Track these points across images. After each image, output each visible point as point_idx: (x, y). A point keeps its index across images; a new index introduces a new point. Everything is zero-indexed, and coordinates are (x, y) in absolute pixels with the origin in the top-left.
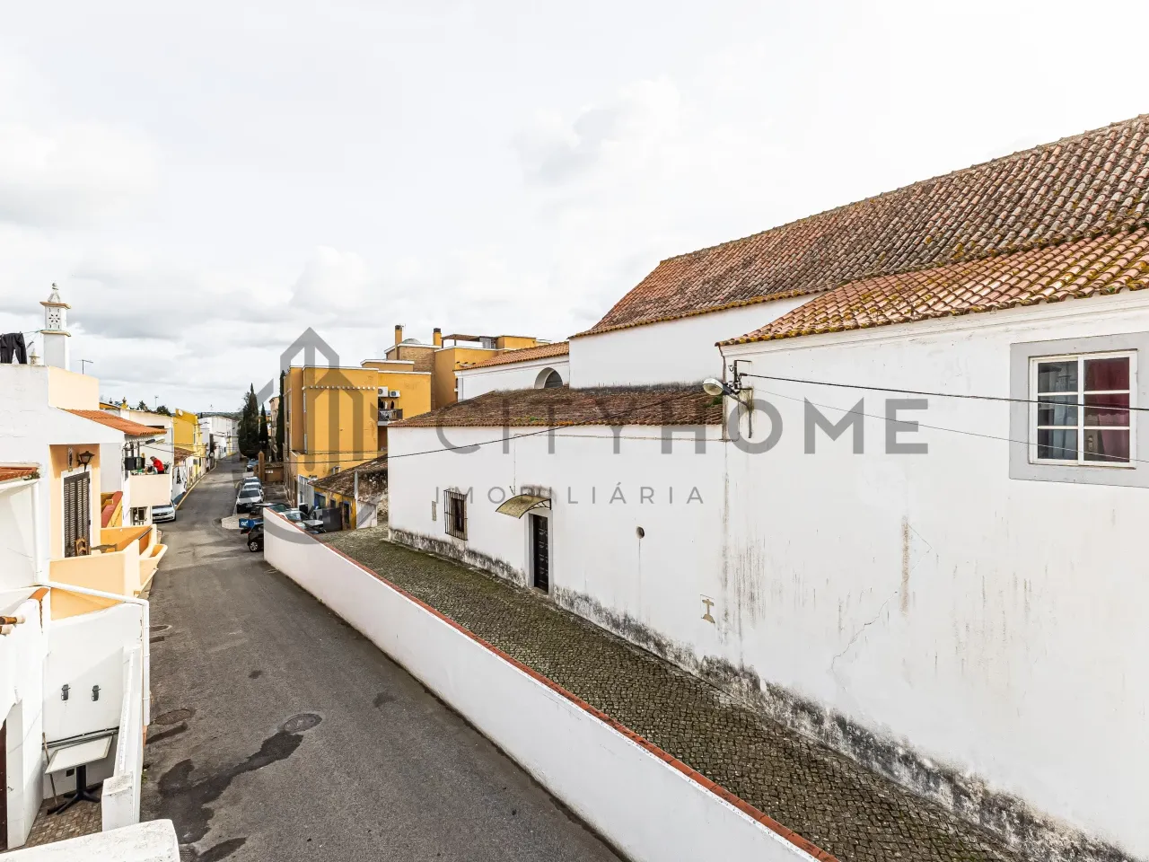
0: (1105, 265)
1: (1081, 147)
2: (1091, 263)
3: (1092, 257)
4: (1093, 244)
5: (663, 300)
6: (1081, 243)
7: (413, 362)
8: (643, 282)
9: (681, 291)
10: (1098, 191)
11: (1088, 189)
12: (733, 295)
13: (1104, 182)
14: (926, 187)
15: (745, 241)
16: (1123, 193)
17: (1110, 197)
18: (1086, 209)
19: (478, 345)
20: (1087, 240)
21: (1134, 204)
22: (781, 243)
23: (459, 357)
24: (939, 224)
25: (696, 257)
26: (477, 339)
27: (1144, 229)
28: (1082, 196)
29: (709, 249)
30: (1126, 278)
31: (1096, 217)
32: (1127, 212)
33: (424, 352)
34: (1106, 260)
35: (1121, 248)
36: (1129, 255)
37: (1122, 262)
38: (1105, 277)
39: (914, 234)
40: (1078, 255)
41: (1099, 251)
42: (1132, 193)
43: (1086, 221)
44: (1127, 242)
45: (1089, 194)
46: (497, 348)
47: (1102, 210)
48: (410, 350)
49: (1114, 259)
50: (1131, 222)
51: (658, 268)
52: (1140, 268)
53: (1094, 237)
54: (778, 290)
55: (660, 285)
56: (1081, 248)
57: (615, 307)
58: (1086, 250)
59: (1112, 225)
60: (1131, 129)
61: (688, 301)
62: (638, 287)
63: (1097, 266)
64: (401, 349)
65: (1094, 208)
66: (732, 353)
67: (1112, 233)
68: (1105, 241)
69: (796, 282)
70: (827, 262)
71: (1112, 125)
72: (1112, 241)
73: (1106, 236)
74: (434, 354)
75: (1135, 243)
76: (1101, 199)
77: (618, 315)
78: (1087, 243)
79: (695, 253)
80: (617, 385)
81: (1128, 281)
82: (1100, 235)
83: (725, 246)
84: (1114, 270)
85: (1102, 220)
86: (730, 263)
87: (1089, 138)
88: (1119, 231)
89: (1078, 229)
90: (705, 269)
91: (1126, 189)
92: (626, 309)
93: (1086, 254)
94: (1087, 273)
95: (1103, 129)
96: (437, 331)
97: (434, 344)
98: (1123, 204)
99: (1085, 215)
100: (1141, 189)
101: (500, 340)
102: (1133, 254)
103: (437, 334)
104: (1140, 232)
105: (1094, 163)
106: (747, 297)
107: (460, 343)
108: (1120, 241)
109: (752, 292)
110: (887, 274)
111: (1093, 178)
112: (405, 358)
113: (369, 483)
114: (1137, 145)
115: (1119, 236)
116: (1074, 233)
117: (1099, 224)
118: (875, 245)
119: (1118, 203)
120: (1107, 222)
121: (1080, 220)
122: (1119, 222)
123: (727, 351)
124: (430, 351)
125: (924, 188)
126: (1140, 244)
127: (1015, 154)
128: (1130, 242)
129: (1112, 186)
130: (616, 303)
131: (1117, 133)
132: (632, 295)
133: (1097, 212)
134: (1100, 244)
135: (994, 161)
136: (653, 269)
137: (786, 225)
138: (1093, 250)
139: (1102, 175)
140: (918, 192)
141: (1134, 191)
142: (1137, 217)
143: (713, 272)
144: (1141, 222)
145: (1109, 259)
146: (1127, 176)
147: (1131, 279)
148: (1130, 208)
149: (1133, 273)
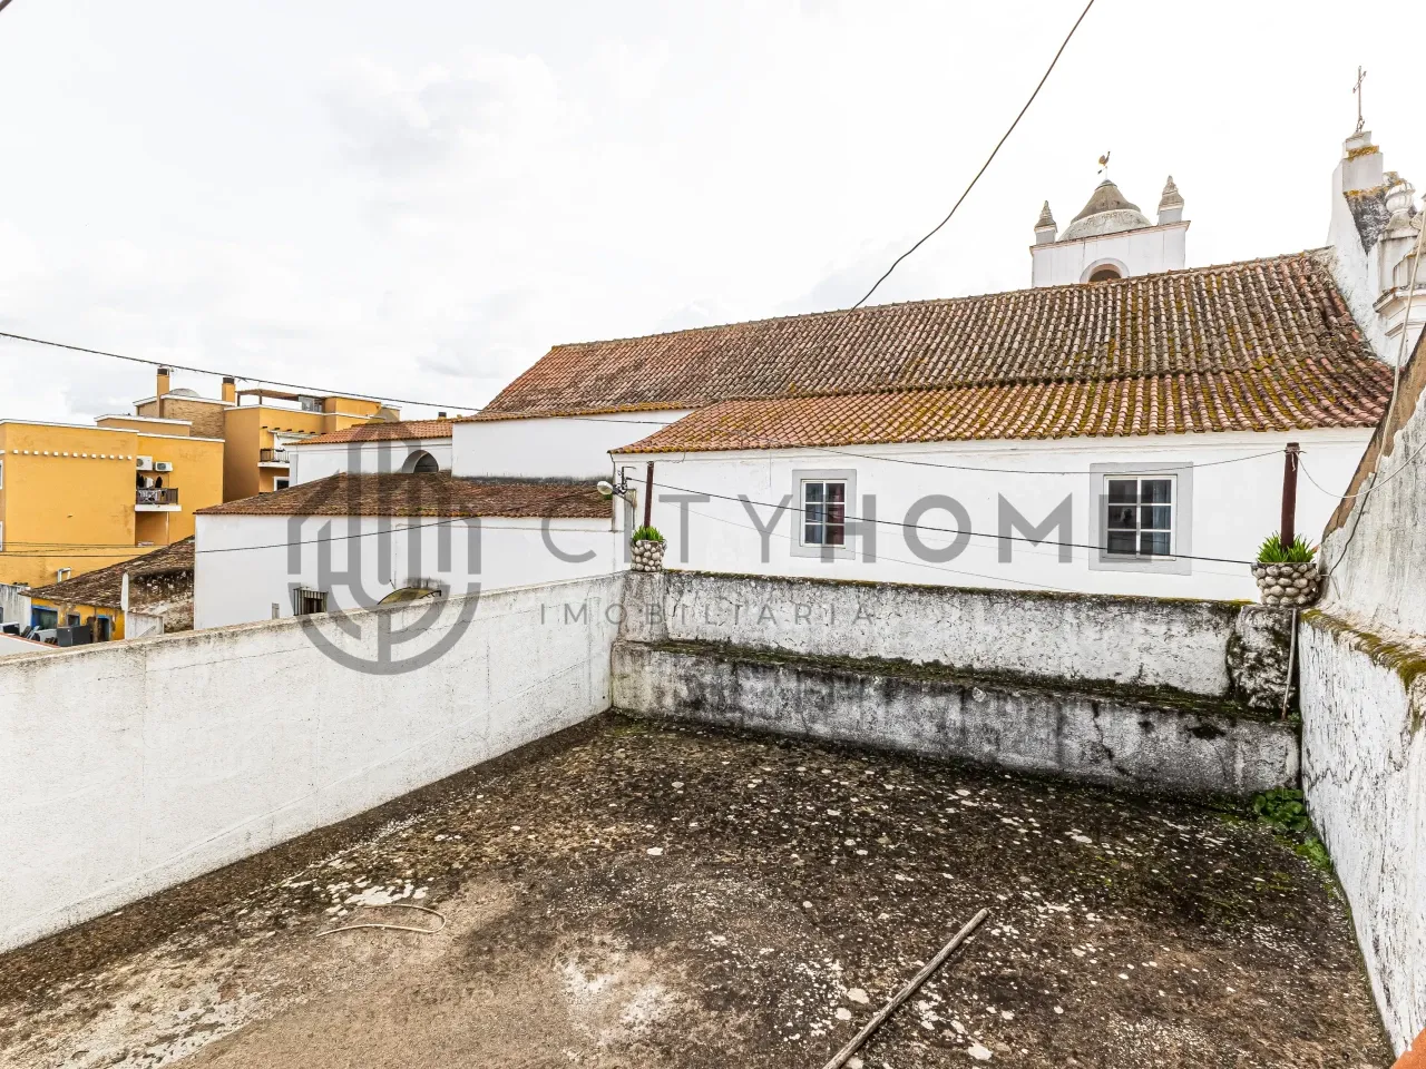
5: (556, 393)
7: (190, 423)
8: (534, 367)
9: (574, 384)
12: (623, 397)
14: (782, 323)
15: (636, 342)
19: (296, 406)
22: (669, 350)
23: (264, 420)
24: (784, 360)
25: (590, 349)
26: (295, 398)
29: (603, 343)
30: (850, 435)
33: (207, 409)
39: (767, 366)
46: (324, 411)
48: (182, 405)
51: (550, 354)
52: (861, 428)
54: (663, 398)
55: (552, 373)
57: (504, 391)
61: (582, 396)
62: (528, 372)
64: (166, 403)
66: (622, 461)
69: (677, 394)
70: (703, 378)
71: (894, 305)
74: (224, 413)
77: (507, 402)
79: (589, 344)
80: (507, 475)
83: (618, 343)
84: (851, 426)
86: (622, 362)
90: (598, 365)
92: (517, 396)
96: (229, 380)
97: (224, 399)
99: (864, 375)
100: (896, 361)
101: (328, 402)
103: (228, 386)
106: (635, 402)
107: (267, 401)
109: (640, 396)
110: (743, 399)
112: (173, 416)
113: (146, 588)
118: (740, 370)
123: (615, 457)
124: (217, 409)
125: (779, 324)
127: (839, 311)
130: (504, 388)
132: (522, 380)
133: (871, 374)
135: (826, 313)
136: (544, 353)
137: (674, 333)
139: (880, 344)
140: (775, 327)
143: (609, 368)
149: (855, 431)
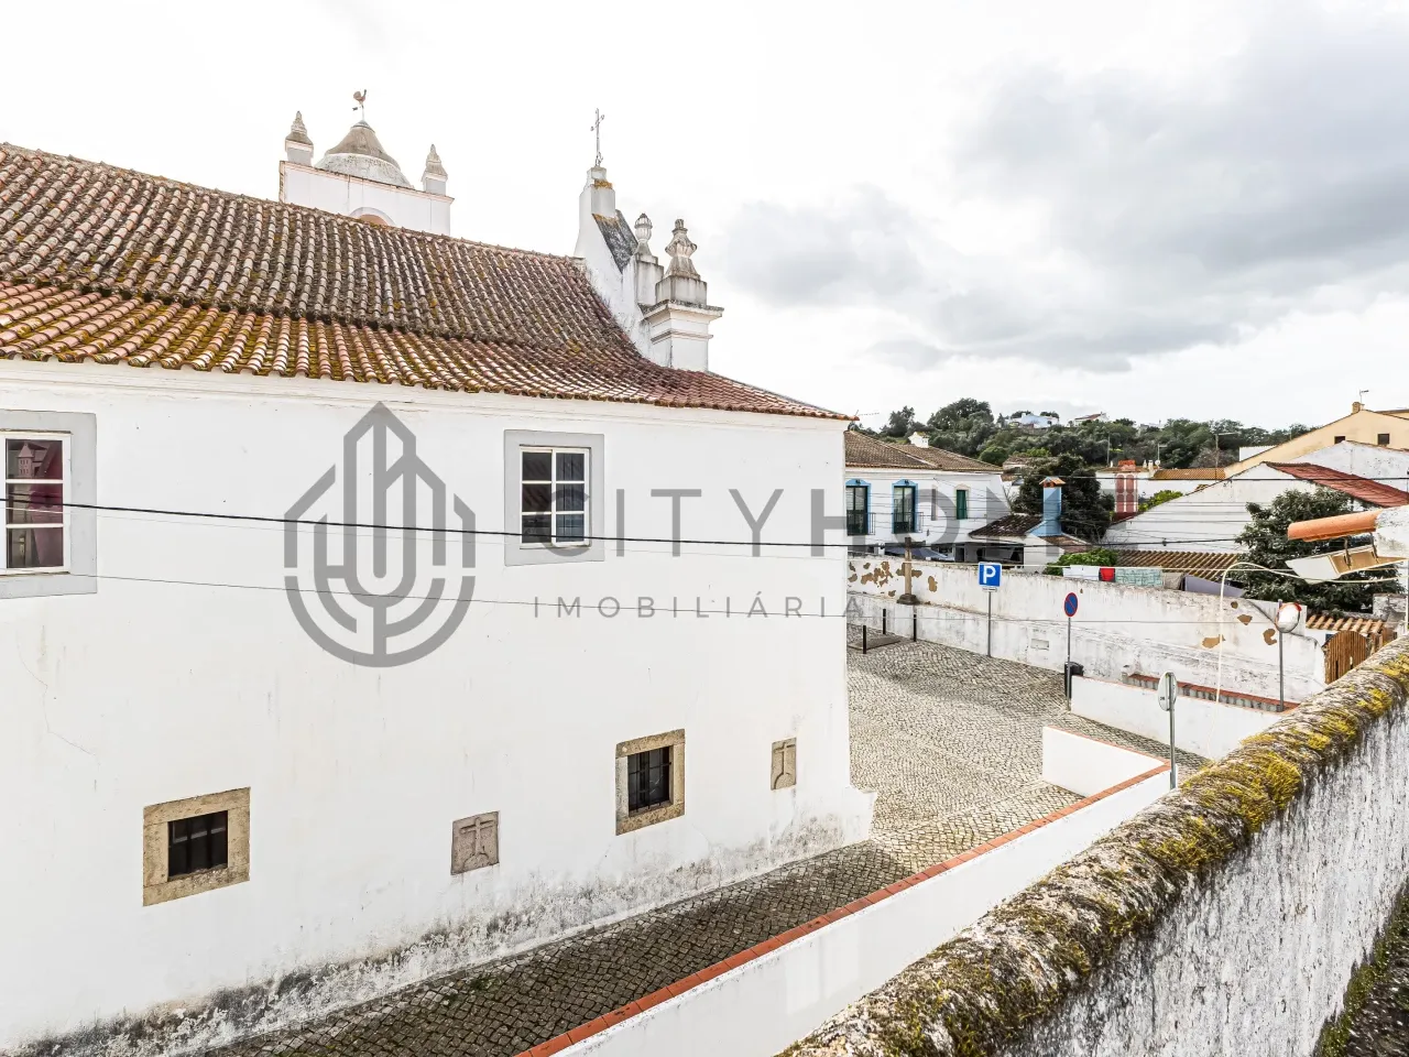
0: (44, 324)
1: (31, 167)
2: (28, 316)
3: (29, 309)
4: (36, 294)
6: (22, 288)
10: (51, 231)
11: (38, 223)
13: (58, 223)
16: (79, 245)
17: (64, 244)
18: (32, 248)
20: (30, 286)
21: (90, 263)
27: (98, 295)
28: (29, 229)
30: (62, 345)
31: (45, 262)
32: (82, 268)
34: (45, 317)
35: (67, 308)
36: (73, 320)
37: (63, 326)
38: (38, 338)
40: (13, 302)
41: (41, 305)
42: (88, 248)
43: (31, 261)
44: (76, 304)
45: (39, 230)
47: (53, 255)
49: (56, 319)
50: (84, 281)
52: (81, 338)
53: (40, 285)
56: (20, 293)
58: (25, 298)
59: (62, 278)
60: (92, 173)
63: (32, 322)
65: (43, 250)
67: (63, 288)
68: (53, 294)
72: (60, 297)
73: (54, 289)
75: (84, 306)
76: (52, 241)
78: (30, 290)
81: (63, 350)
82: (48, 285)
84: (52, 332)
85: (51, 267)
87: (44, 160)
88: (70, 288)
89: (21, 269)
91: (83, 241)
93: (24, 304)
94: (18, 328)
95: (60, 158)
98: (78, 258)
99: (31, 254)
100: (99, 248)
102: (78, 320)
104: (92, 296)
105: (47, 194)
108: (69, 300)
111: (45, 212)
114: (98, 196)
115: (69, 294)
116: (15, 273)
117: (48, 271)
119: (73, 255)
120: (58, 272)
121: (25, 257)
122: (71, 277)
126: (88, 310)
128: (79, 305)
129: (67, 230)
131: (76, 171)
133: (47, 256)
134: (45, 296)
138: (35, 300)
139: (55, 213)
141: (92, 246)
142: (92, 278)
144: (95, 285)
145: (50, 317)
146: (85, 226)
147: (67, 348)
148: (85, 265)
149: (71, 341)
